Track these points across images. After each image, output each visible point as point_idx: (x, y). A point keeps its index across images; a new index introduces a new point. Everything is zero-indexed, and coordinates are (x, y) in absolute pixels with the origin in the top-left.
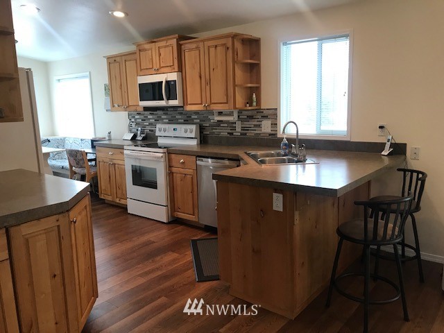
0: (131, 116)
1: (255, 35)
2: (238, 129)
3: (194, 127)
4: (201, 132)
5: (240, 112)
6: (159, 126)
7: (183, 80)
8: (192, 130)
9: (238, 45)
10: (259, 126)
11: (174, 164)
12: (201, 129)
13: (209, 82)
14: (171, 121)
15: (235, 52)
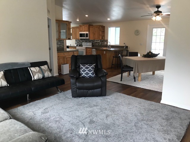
0: (76, 41)
1: (104, 25)
2: (100, 44)
3: (91, 43)
4: (92, 44)
5: (101, 40)
6: (83, 43)
7: (89, 33)
8: (91, 44)
9: (101, 27)
10: (104, 43)
11: (87, 50)
12: (93, 44)
13: (95, 34)
14: (86, 42)
15: (100, 29)
